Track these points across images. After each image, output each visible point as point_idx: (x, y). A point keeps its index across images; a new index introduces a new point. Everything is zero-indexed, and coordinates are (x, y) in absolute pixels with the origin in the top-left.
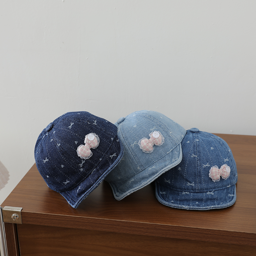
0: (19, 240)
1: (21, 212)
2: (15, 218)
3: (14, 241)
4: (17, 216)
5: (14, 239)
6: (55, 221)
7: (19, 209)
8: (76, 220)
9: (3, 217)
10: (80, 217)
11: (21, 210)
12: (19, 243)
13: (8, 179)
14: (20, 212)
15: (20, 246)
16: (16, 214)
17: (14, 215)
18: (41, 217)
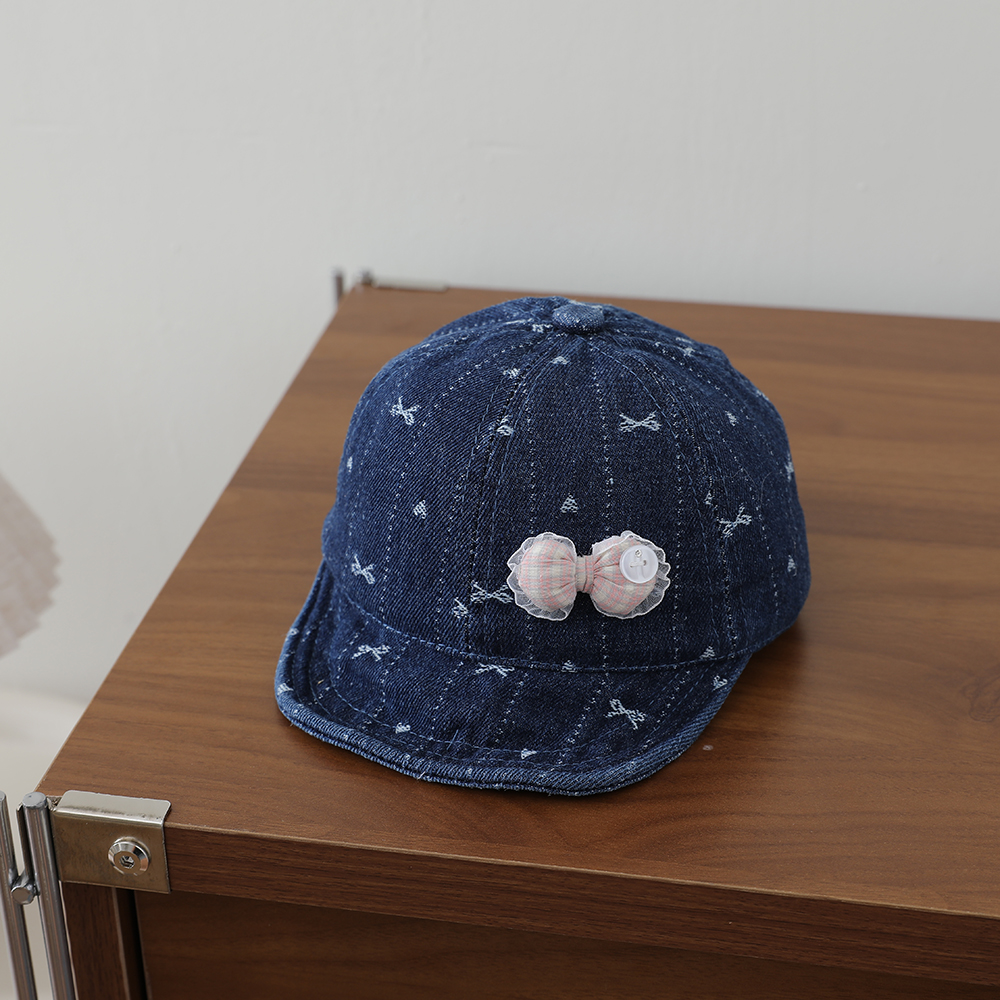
0: (145, 967)
1: (164, 827)
2: (129, 864)
3: (121, 977)
4: (137, 852)
5: (120, 967)
6: (368, 883)
7: (151, 812)
8: (494, 880)
11: (165, 820)
12: (148, 981)
13: (51, 582)
14: (161, 828)
16: (132, 841)
17: (121, 844)
18: (282, 861)
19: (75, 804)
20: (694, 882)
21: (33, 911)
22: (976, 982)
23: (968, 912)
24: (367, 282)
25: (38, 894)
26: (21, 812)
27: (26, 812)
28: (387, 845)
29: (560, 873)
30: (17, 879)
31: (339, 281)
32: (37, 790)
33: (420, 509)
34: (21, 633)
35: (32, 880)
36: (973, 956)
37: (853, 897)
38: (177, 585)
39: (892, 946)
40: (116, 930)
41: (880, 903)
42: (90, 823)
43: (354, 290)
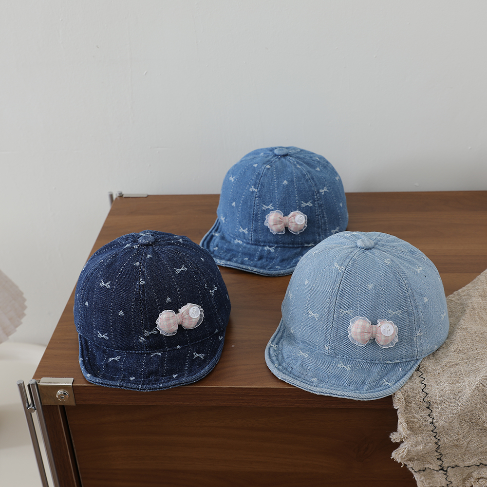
0: (70, 429)
2: (63, 398)
3: (63, 432)
4: (64, 394)
5: (62, 430)
7: (68, 382)
9: (41, 397)
11: (72, 384)
12: (71, 433)
14: (71, 386)
15: (72, 438)
16: (63, 391)
17: (60, 392)
19: (45, 381)
21: (35, 415)
24: (121, 196)
25: (36, 409)
26: (29, 386)
27: (30, 385)
30: (29, 406)
31: (111, 196)
32: (33, 379)
33: (121, 313)
35: (34, 406)
40: (60, 418)
42: (50, 387)
43: (116, 199)
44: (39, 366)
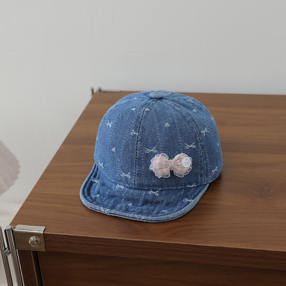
0: (41, 272)
1: (43, 233)
2: (35, 244)
3: (35, 275)
4: (37, 241)
5: (34, 272)
6: (98, 247)
7: (40, 230)
8: (132, 245)
9: (16, 242)
10: (138, 240)
11: (44, 232)
12: (42, 276)
13: (18, 172)
15: (43, 280)
16: (35, 238)
17: (32, 238)
18: (75, 242)
19: (20, 228)
20: (185, 243)
21: (10, 257)
22: (262, 268)
23: (259, 249)
24: (100, 90)
25: (11, 253)
26: (5, 231)
27: (6, 230)
28: (103, 236)
29: (149, 242)
30: (5, 249)
31: (93, 90)
32: (10, 225)
34: (10, 186)
35: (9, 249)
36: (261, 261)
37: (228, 246)
38: (48, 170)
39: (239, 259)
40: (33, 262)
41: (235, 247)
42: (24, 233)
43: (96, 92)
44: (17, 214)
